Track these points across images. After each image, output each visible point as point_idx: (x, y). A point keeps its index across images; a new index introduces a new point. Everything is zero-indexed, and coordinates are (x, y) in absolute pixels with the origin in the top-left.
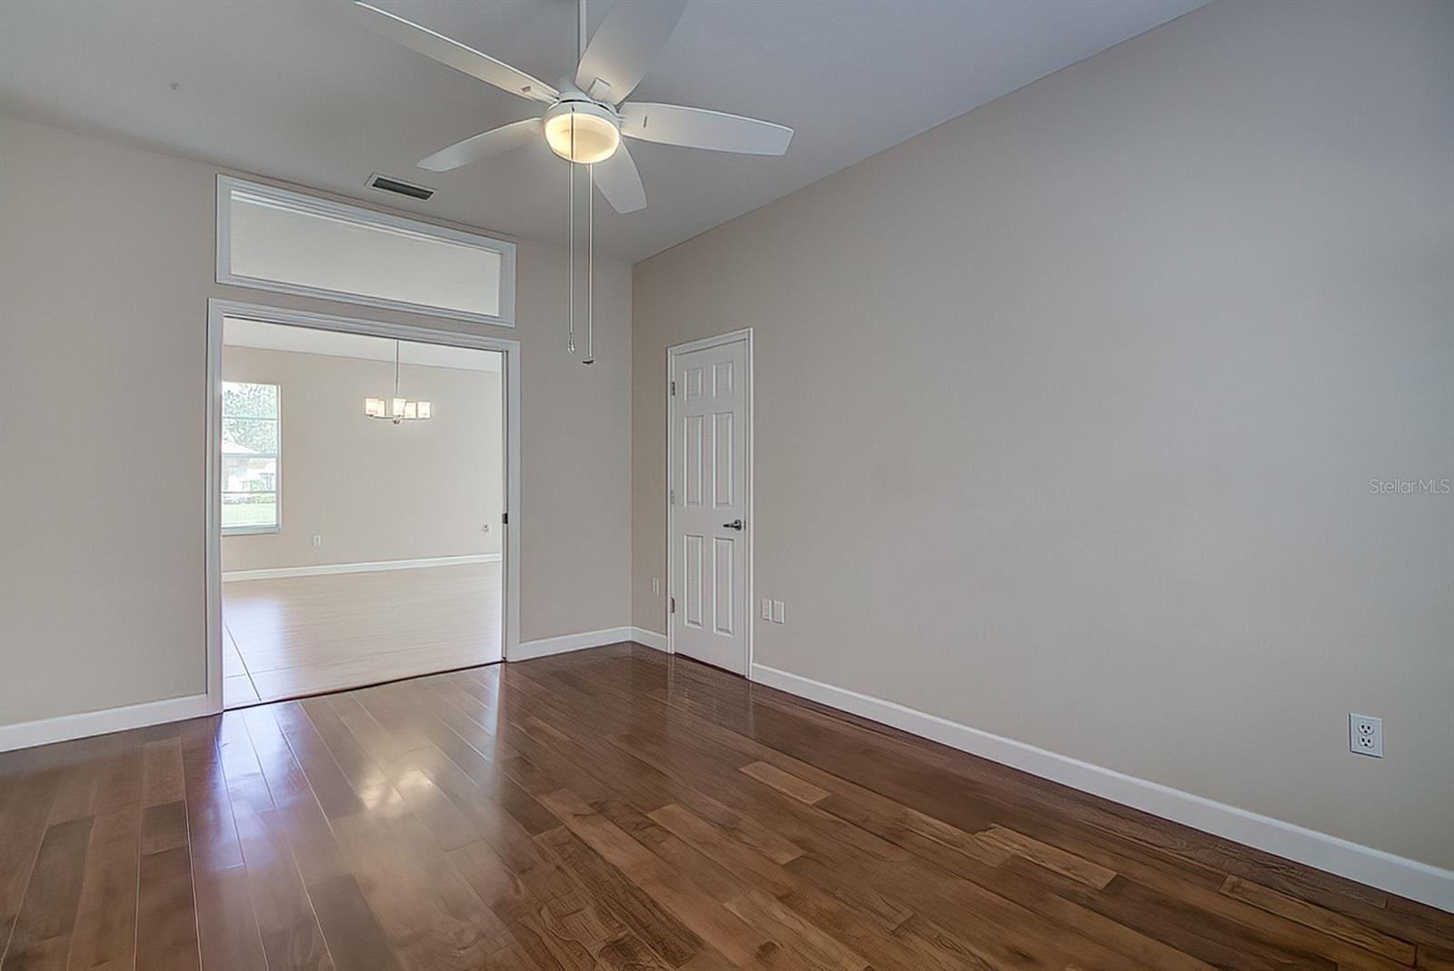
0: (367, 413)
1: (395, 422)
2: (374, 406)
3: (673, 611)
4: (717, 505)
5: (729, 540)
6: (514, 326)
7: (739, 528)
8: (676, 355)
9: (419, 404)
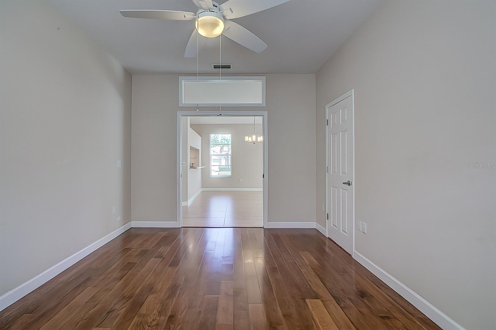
0: (246, 141)
1: (254, 143)
2: (247, 138)
3: (328, 219)
4: (342, 174)
5: (346, 190)
6: (265, 106)
7: (349, 184)
8: (328, 108)
9: (253, 136)
